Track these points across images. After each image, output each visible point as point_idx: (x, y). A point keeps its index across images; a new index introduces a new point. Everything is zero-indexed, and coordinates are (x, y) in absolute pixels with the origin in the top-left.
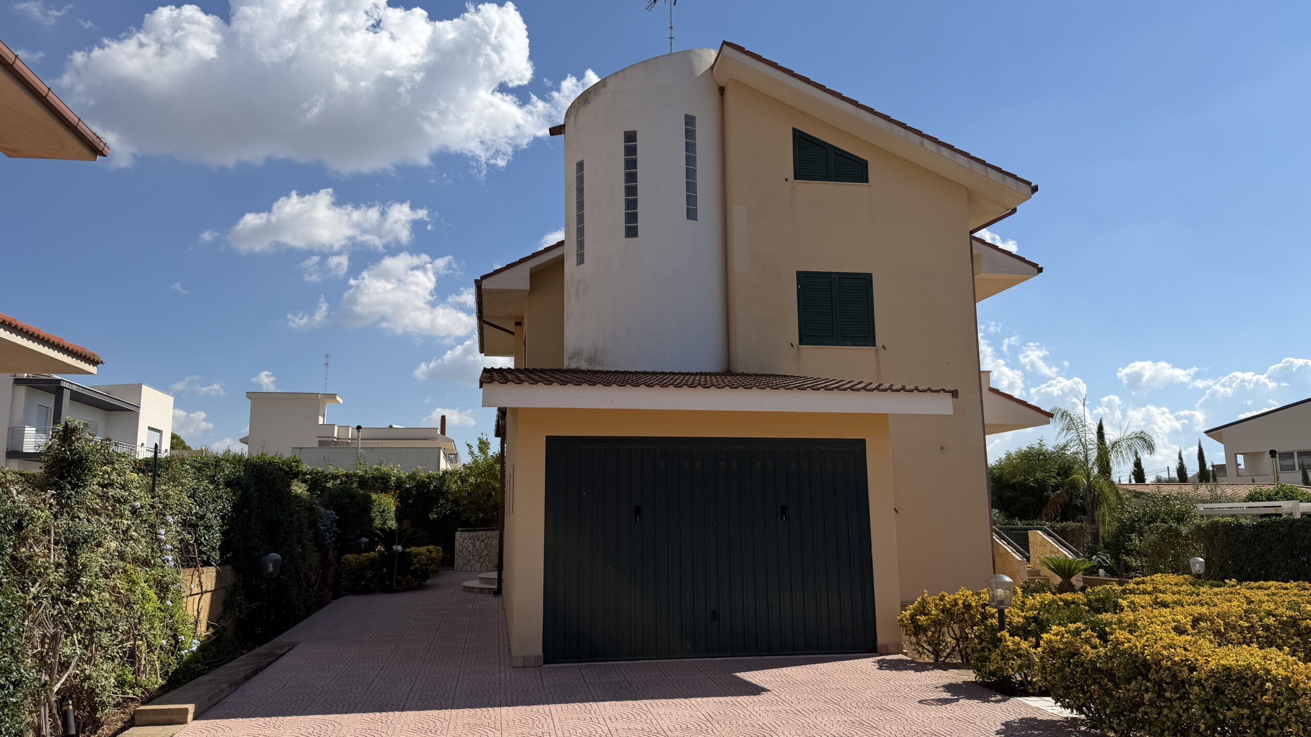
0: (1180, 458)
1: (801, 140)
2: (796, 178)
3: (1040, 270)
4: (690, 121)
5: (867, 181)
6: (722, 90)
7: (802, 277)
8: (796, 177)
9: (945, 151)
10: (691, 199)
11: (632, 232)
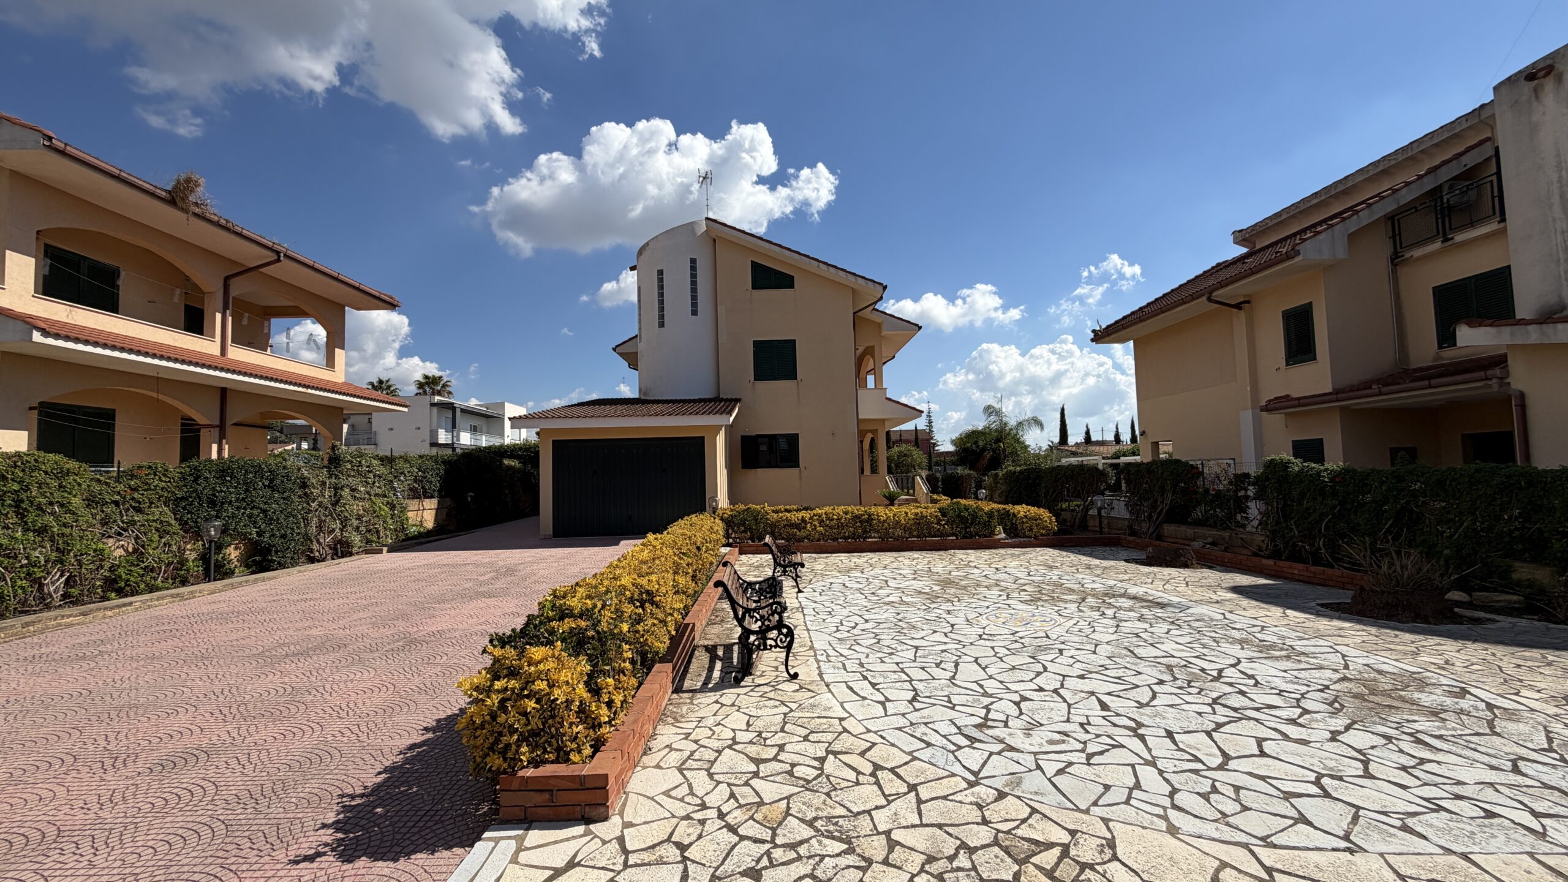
0: (1117, 428)
1: (755, 266)
3: (920, 328)
4: (693, 261)
5: (794, 288)
6: (715, 240)
7: (757, 344)
8: (753, 288)
9: (831, 269)
10: (694, 305)
11: (662, 325)
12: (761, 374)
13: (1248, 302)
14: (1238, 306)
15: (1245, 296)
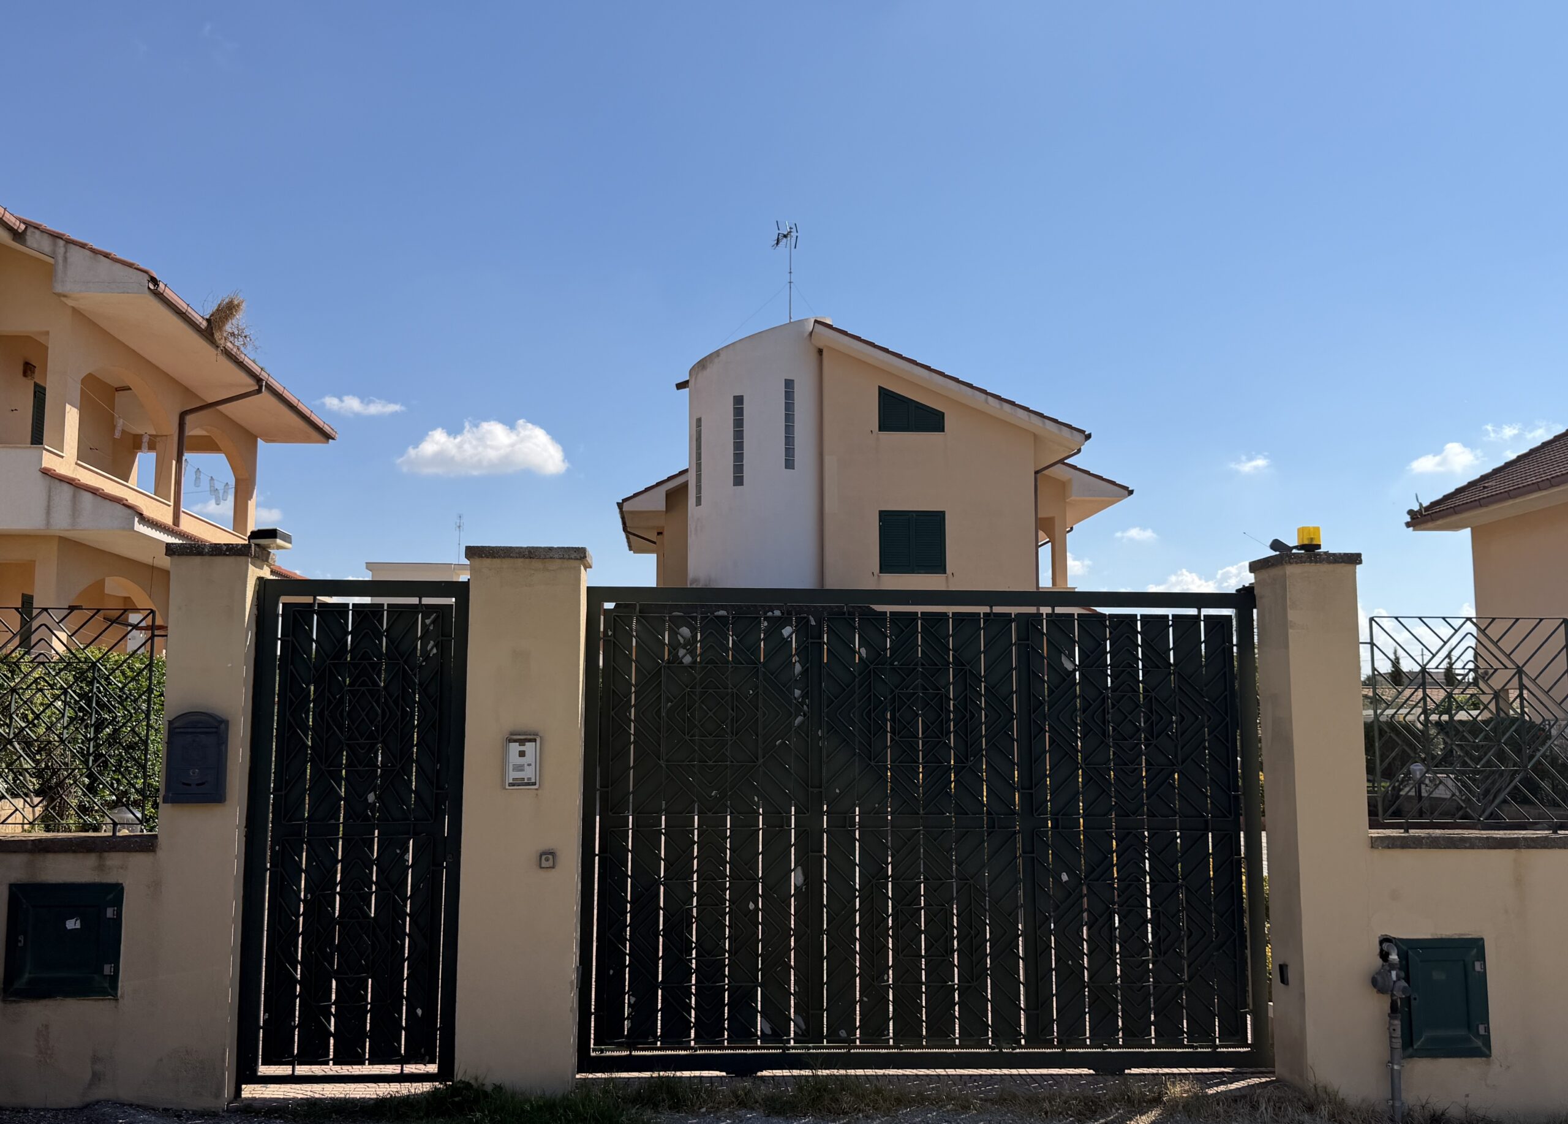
1: (885, 396)
2: (880, 430)
3: (1131, 492)
4: (789, 384)
5: (943, 431)
6: (821, 352)
7: (884, 516)
9: (1006, 406)
10: (789, 452)
11: (738, 481)
12: (891, 561)
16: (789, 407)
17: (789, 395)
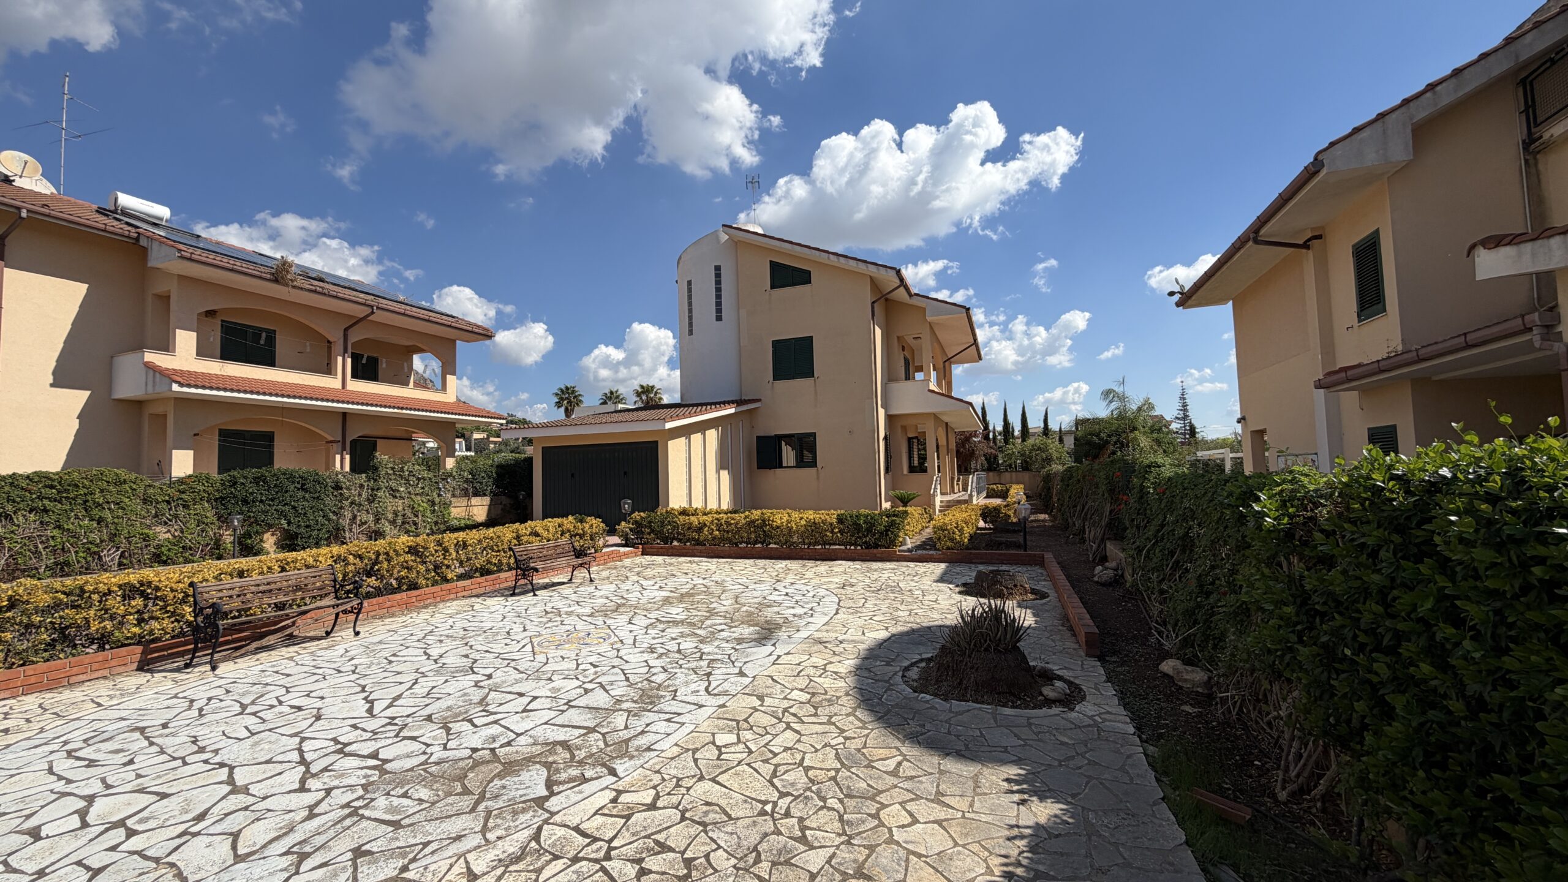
1: (774, 265)
4: (718, 269)
5: (811, 283)
6: (737, 245)
7: (776, 344)
8: (772, 288)
10: (719, 311)
11: (691, 332)
12: (780, 374)
13: (1319, 237)
14: (1306, 246)
15: (1312, 229)
16: (718, 283)
17: (718, 275)
